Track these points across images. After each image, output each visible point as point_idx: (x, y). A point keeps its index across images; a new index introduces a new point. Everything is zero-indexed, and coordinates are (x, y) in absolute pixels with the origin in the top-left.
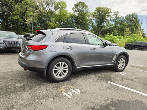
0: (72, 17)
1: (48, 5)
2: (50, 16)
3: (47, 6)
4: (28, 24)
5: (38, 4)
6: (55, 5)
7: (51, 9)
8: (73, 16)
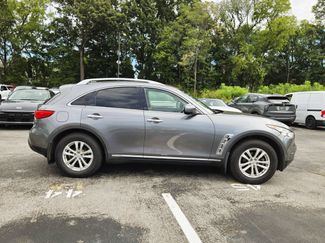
0: (310, 32)
1: (237, 13)
2: (241, 39)
3: (235, 16)
4: (186, 66)
5: (213, 17)
6: (255, 9)
7: (245, 22)
8: (313, 29)
